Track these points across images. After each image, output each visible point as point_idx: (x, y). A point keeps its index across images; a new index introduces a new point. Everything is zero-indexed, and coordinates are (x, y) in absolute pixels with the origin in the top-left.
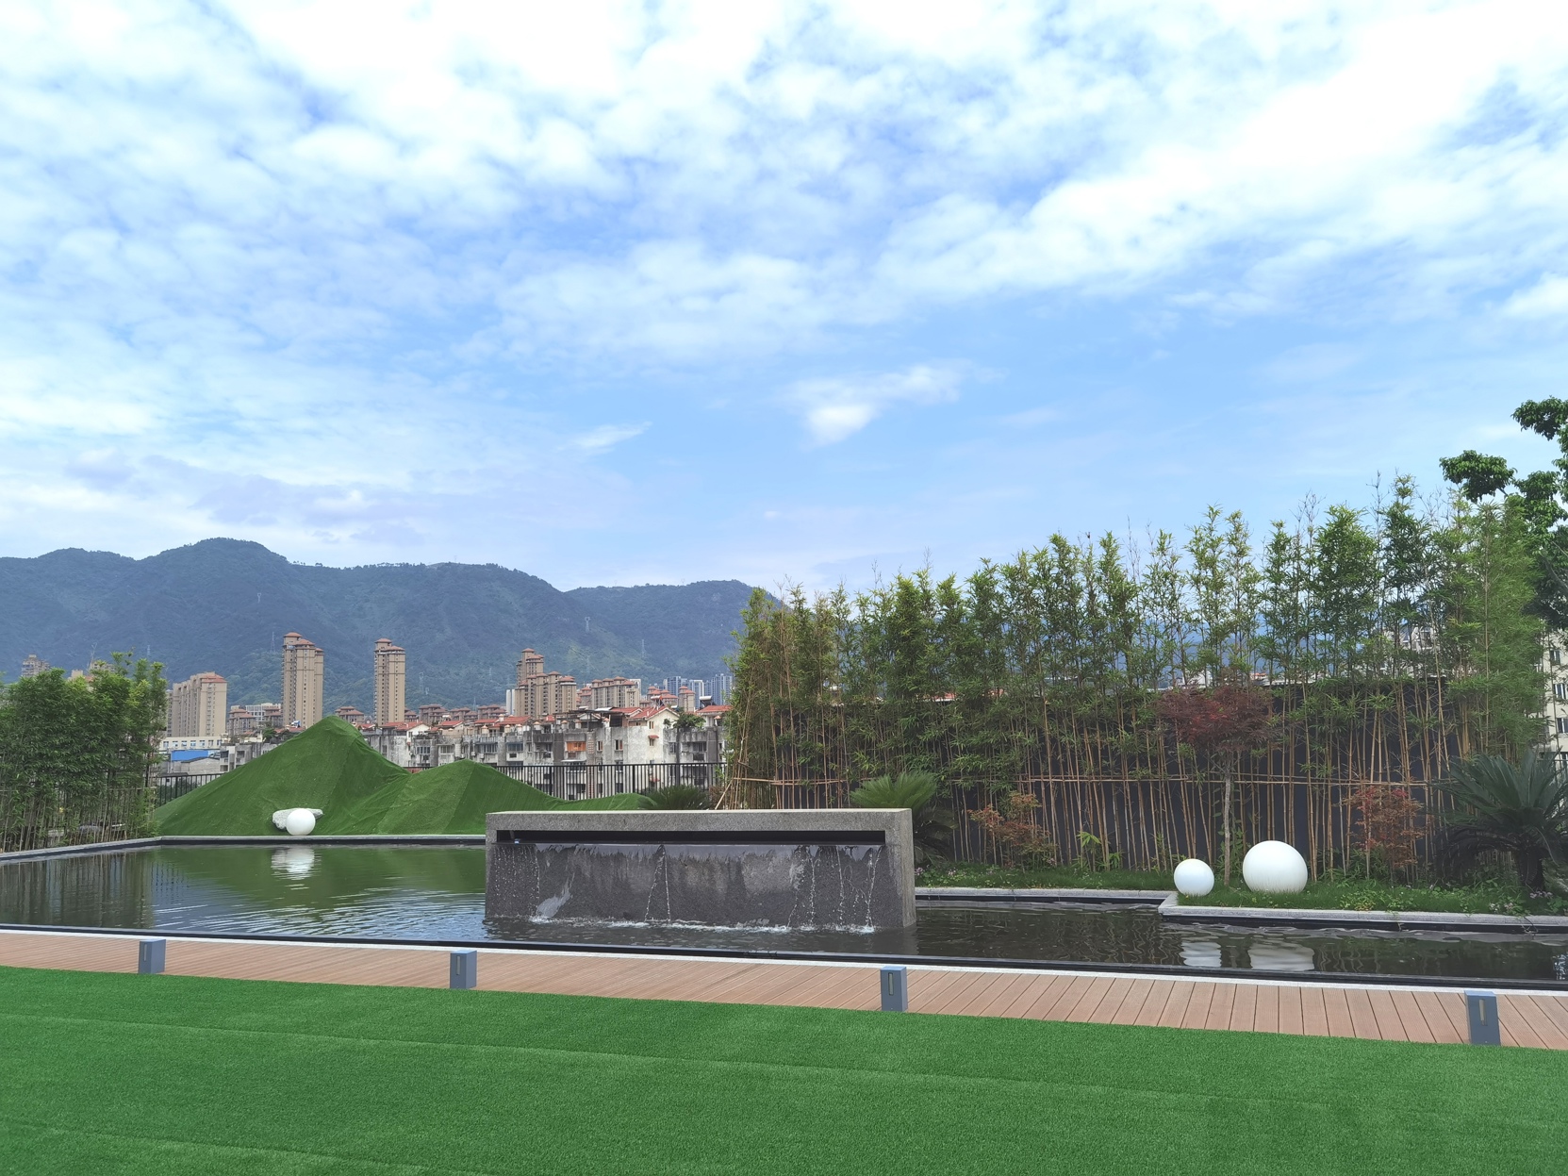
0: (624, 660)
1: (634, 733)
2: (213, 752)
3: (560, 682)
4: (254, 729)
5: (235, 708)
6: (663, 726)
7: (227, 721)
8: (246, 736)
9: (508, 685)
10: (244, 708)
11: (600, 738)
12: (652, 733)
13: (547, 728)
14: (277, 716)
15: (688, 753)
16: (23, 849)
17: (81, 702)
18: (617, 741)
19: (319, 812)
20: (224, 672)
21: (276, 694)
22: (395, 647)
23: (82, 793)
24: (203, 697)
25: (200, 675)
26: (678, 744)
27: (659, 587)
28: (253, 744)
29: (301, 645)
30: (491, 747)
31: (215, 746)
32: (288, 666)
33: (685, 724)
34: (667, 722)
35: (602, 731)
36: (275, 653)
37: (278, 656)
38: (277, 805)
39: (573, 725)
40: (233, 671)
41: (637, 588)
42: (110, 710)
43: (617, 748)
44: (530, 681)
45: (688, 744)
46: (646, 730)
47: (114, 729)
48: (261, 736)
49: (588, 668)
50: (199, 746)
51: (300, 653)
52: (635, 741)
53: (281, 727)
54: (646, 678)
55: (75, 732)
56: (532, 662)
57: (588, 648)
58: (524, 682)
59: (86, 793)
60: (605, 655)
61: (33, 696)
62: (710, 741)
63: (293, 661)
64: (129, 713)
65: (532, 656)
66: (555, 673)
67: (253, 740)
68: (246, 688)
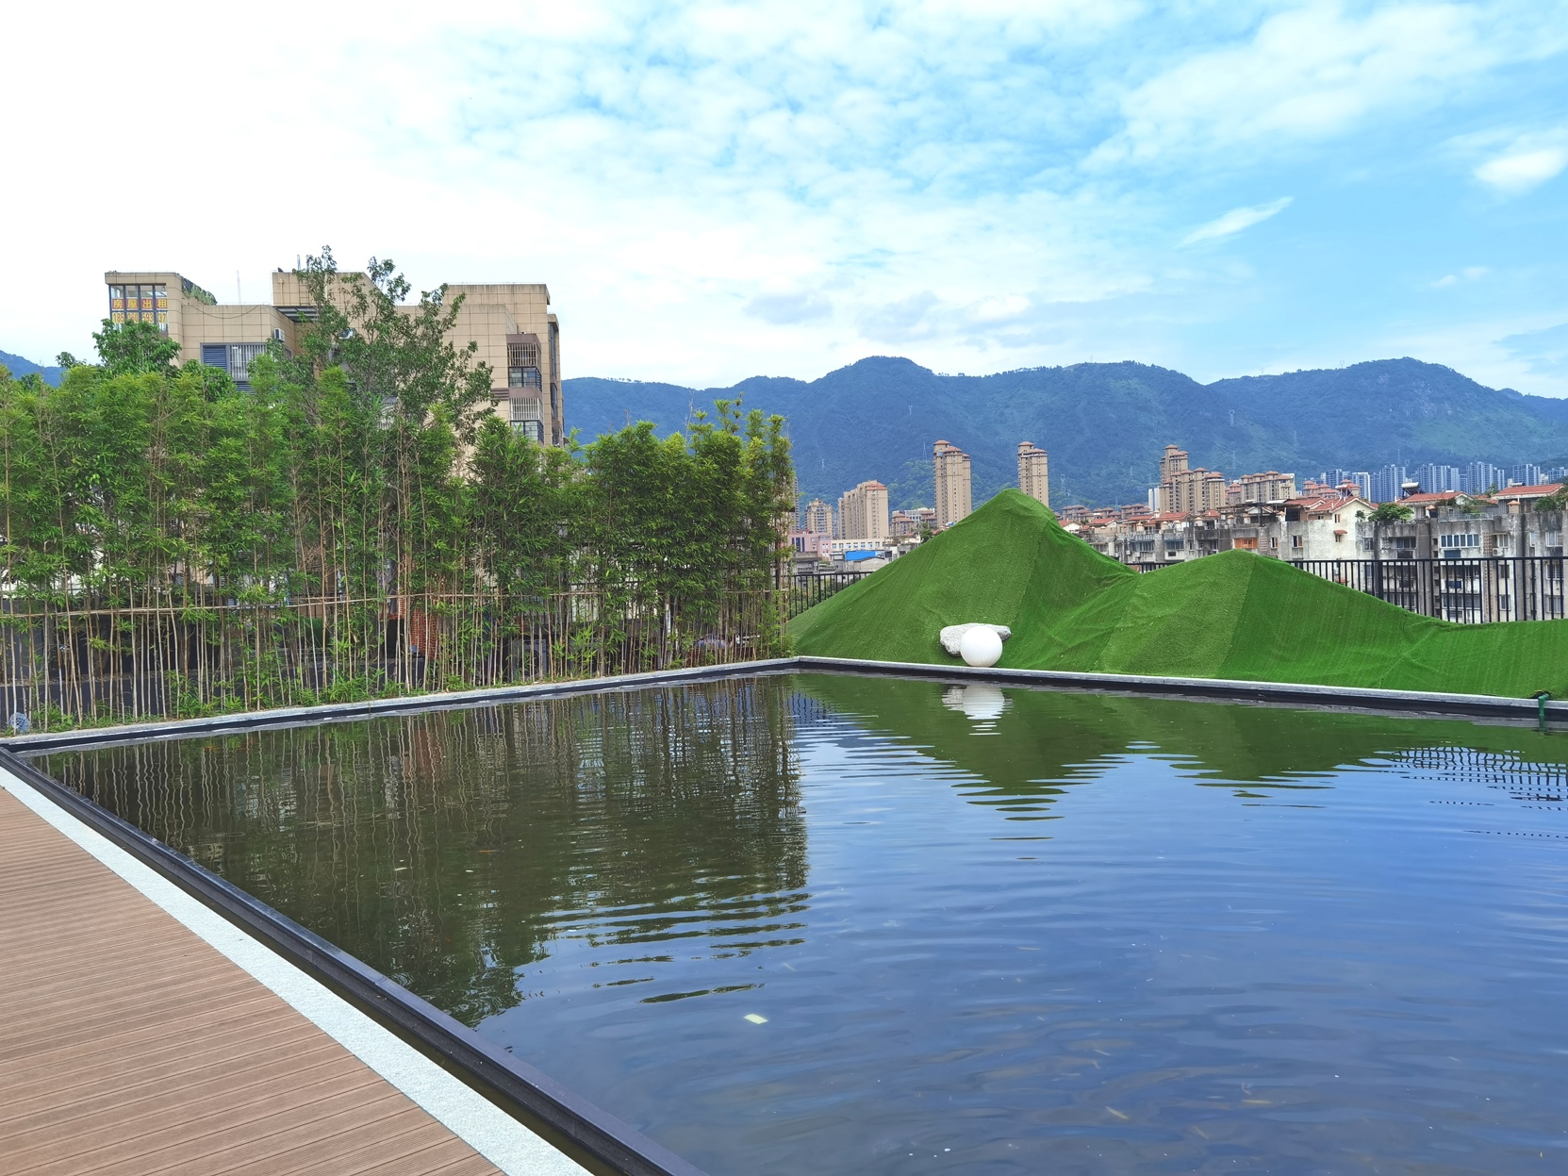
0: (1274, 454)
1: (1316, 528)
2: (880, 553)
3: (1206, 479)
4: (912, 530)
5: (896, 513)
6: (1356, 520)
7: (890, 525)
8: (906, 537)
9: (1150, 484)
10: (904, 513)
11: (1274, 534)
12: (1338, 527)
13: (1210, 523)
14: (932, 520)
15: (1390, 549)
16: (627, 672)
17: (678, 470)
18: (1295, 538)
19: (1005, 629)
20: (885, 481)
21: (929, 499)
22: (1036, 450)
23: (692, 596)
24: (869, 503)
25: (865, 484)
26: (1377, 540)
27: (1312, 372)
28: (913, 544)
29: (950, 452)
30: (1148, 546)
31: (881, 548)
32: (939, 473)
33: (1385, 517)
34: (1360, 514)
35: (1276, 526)
36: (927, 462)
37: (929, 464)
38: (945, 619)
39: (1240, 520)
40: (892, 480)
41: (1287, 376)
42: (718, 481)
43: (1295, 545)
44: (1174, 479)
45: (1391, 540)
46: (1331, 525)
47: (724, 508)
48: (919, 537)
49: (1234, 464)
50: (867, 547)
51: (949, 459)
52: (1317, 537)
53: (936, 528)
54: (1300, 473)
55: (675, 512)
56: (1175, 458)
57: (1233, 443)
58: (1168, 480)
59: (697, 596)
60: (1252, 450)
61: (617, 460)
62: (1420, 535)
63: (944, 468)
64: (743, 486)
65: (1175, 452)
66: (1200, 469)
67: (912, 540)
68: (905, 495)
